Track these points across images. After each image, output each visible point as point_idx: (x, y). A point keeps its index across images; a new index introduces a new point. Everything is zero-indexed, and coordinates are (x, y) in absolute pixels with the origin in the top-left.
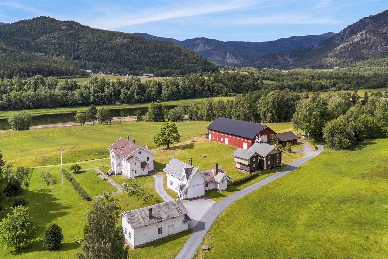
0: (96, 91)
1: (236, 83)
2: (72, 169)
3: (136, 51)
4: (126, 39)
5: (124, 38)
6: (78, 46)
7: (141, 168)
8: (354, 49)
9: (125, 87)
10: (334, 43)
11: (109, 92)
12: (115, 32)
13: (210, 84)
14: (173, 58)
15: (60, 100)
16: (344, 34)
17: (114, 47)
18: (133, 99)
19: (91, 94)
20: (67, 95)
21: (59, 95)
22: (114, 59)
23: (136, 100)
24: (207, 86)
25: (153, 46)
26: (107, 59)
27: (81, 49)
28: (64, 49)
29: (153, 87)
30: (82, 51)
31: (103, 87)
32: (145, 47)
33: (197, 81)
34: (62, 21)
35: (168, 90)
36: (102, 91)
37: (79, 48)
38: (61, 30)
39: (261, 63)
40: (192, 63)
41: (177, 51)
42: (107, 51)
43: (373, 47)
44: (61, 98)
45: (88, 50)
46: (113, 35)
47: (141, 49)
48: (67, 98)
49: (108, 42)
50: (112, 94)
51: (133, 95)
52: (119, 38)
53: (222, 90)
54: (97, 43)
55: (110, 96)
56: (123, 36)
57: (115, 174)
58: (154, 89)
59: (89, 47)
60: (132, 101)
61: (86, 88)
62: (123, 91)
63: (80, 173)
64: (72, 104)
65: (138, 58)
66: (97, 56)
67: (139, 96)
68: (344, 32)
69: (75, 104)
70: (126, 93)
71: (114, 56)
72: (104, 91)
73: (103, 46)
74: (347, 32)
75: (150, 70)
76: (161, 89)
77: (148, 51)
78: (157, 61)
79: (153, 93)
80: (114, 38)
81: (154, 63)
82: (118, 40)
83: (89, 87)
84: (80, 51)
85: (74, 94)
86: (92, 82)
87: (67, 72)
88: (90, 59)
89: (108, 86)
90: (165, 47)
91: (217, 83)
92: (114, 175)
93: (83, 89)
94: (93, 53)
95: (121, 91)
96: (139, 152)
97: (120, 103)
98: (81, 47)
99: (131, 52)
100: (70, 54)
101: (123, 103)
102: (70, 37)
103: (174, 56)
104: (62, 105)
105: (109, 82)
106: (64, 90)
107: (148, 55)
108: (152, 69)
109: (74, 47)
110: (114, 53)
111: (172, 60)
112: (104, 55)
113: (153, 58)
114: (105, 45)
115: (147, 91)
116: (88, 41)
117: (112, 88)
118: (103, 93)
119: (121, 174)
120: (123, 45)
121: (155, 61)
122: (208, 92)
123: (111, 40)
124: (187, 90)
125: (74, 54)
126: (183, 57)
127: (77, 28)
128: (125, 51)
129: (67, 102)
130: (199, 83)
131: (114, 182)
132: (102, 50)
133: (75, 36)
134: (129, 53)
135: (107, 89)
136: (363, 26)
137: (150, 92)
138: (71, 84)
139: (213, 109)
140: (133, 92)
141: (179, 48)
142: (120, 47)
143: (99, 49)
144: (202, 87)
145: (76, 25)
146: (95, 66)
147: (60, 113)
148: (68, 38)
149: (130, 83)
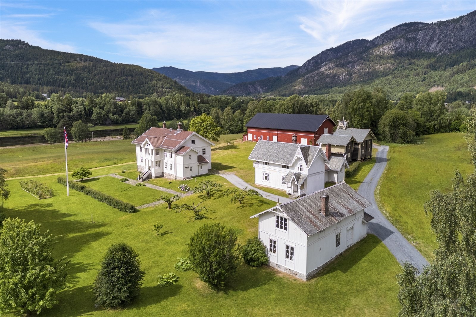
0: (61, 110)
1: (222, 105)
2: (76, 175)
3: (101, 74)
4: (88, 62)
5: (85, 61)
6: (27, 69)
7: (198, 164)
8: (319, 78)
9: (98, 107)
10: (300, 73)
11: (77, 112)
12: (74, 54)
13: (196, 105)
14: (144, 82)
15: (12, 120)
16: (309, 65)
17: (73, 71)
18: (108, 120)
19: (55, 114)
20: (21, 114)
21: (11, 115)
22: (74, 83)
23: (113, 121)
24: (193, 106)
25: (120, 70)
26: (65, 84)
27: (30, 71)
28: (8, 71)
29: (132, 107)
30: (32, 74)
31: (70, 106)
32: (111, 71)
33: (182, 101)
34: (4, 40)
35: (149, 110)
36: (68, 111)
37: (29, 70)
38: (3, 50)
39: (233, 92)
40: (167, 88)
41: (148, 75)
42: (64, 75)
43: (336, 76)
44: (13, 118)
45: (40, 73)
46: (71, 57)
47: (106, 72)
48: (22, 118)
49: (65, 64)
50: (81, 114)
51: (108, 116)
52: (79, 61)
53: (209, 111)
54: (51, 65)
55: (79, 116)
56: (83, 59)
57: (153, 178)
58: (134, 108)
59: (41, 69)
60: (107, 123)
61: (47, 107)
62: (96, 110)
63: (90, 181)
64: (29, 126)
65: (103, 82)
66: (52, 80)
67: (116, 117)
68: (309, 63)
69: (34, 126)
70: (99, 113)
71: (74, 80)
72: (70, 111)
73: (59, 68)
74: (311, 63)
75: (119, 95)
76: (142, 109)
77: (115, 75)
78: (126, 86)
79: (133, 113)
80: (73, 60)
81: (122, 88)
82: (77, 62)
83: (50, 105)
84: (30, 74)
85: (32, 114)
86: (55, 99)
87: (16, 95)
88: (43, 83)
89: (76, 105)
90: (135, 71)
91: (203, 104)
92: (151, 179)
93: (44, 107)
94: (46, 77)
95: (93, 111)
96: (192, 141)
97: (92, 125)
98: (31, 69)
99: (95, 75)
100: (16, 78)
101: (96, 124)
102: (16, 58)
103: (145, 80)
104: (15, 127)
105: (77, 101)
106: (17, 109)
107: (115, 79)
108: (120, 94)
109: (21, 69)
110: (73, 77)
111: (144, 85)
112: (61, 79)
113: (121, 83)
114: (62, 68)
115: (125, 111)
116: (40, 63)
117: (82, 107)
118: (70, 113)
119: (162, 176)
120: (84, 68)
121: (124, 86)
122: (195, 113)
123: (68, 62)
124: (171, 110)
125: (23, 77)
126: (156, 82)
127: (24, 49)
128: (87, 74)
129: (22, 123)
130: (184, 103)
131: (158, 186)
132: (58, 73)
133: (22, 57)
134: (92, 77)
135: (76, 108)
136: (325, 57)
137: (129, 112)
138: (26, 102)
139: (221, 120)
140: (109, 112)
141: (150, 72)
142: (81, 70)
143: (54, 73)
144: (187, 108)
145: (23, 45)
146: (51, 90)
147: (13, 136)
148: (13, 59)
149: (104, 102)
